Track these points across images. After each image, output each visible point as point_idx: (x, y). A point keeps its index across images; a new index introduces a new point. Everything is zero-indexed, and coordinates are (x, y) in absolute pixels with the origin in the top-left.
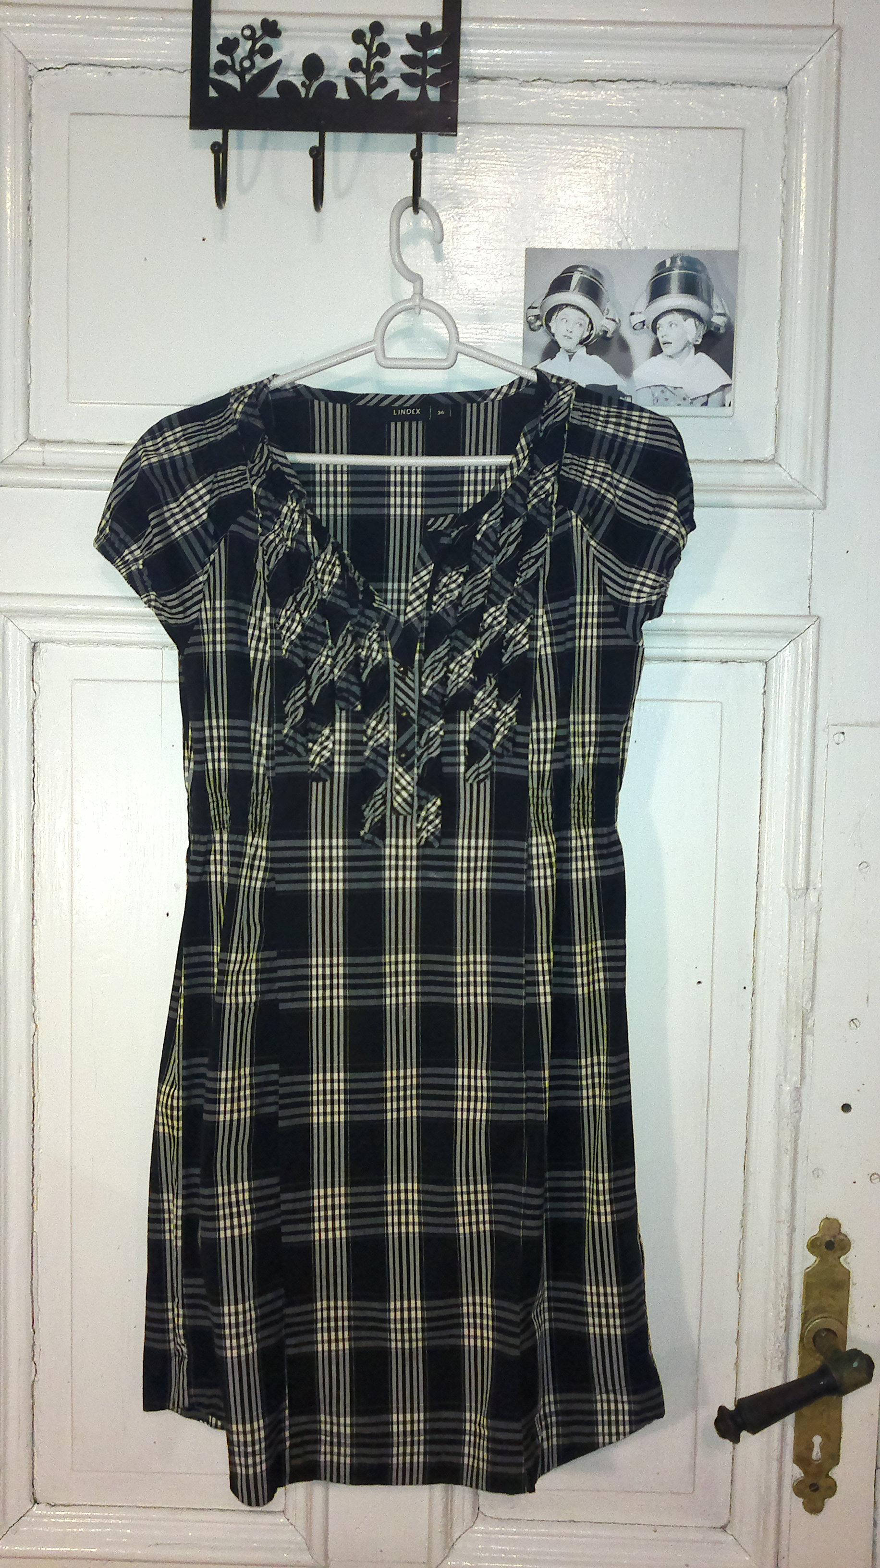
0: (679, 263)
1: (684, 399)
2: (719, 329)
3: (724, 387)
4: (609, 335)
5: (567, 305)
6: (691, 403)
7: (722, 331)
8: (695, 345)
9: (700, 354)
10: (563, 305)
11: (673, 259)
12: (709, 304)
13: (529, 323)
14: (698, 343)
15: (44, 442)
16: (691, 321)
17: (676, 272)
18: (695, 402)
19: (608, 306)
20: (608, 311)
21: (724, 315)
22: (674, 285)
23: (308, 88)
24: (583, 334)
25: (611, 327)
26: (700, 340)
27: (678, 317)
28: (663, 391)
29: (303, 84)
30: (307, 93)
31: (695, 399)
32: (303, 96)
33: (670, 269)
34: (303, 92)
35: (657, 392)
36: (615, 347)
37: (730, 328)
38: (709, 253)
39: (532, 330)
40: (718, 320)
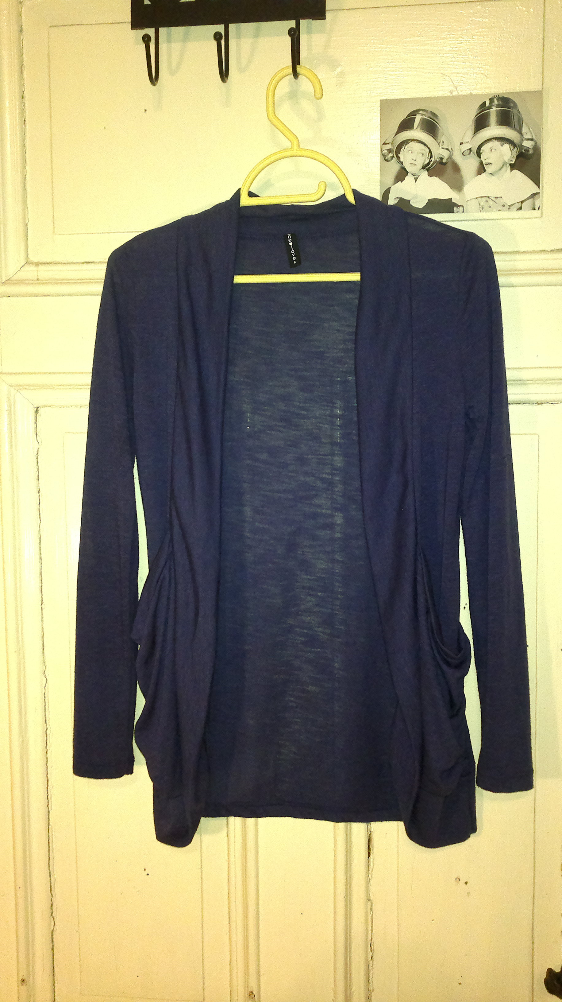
0: (496, 102)
1: (504, 206)
2: (529, 151)
3: (534, 195)
4: (444, 161)
6: (509, 209)
7: (531, 152)
8: (510, 165)
9: (515, 171)
10: (409, 140)
11: (491, 100)
12: (520, 133)
13: (384, 156)
14: (513, 162)
15: (37, 264)
16: (507, 146)
17: (494, 111)
18: (511, 208)
19: (442, 138)
20: (443, 142)
21: (532, 140)
22: (493, 119)
24: (425, 161)
25: (446, 154)
26: (514, 160)
27: (496, 144)
28: (487, 201)
31: (512, 205)
33: (490, 108)
35: (483, 202)
36: (449, 169)
37: (537, 150)
38: (519, 94)
39: (387, 161)
40: (528, 144)
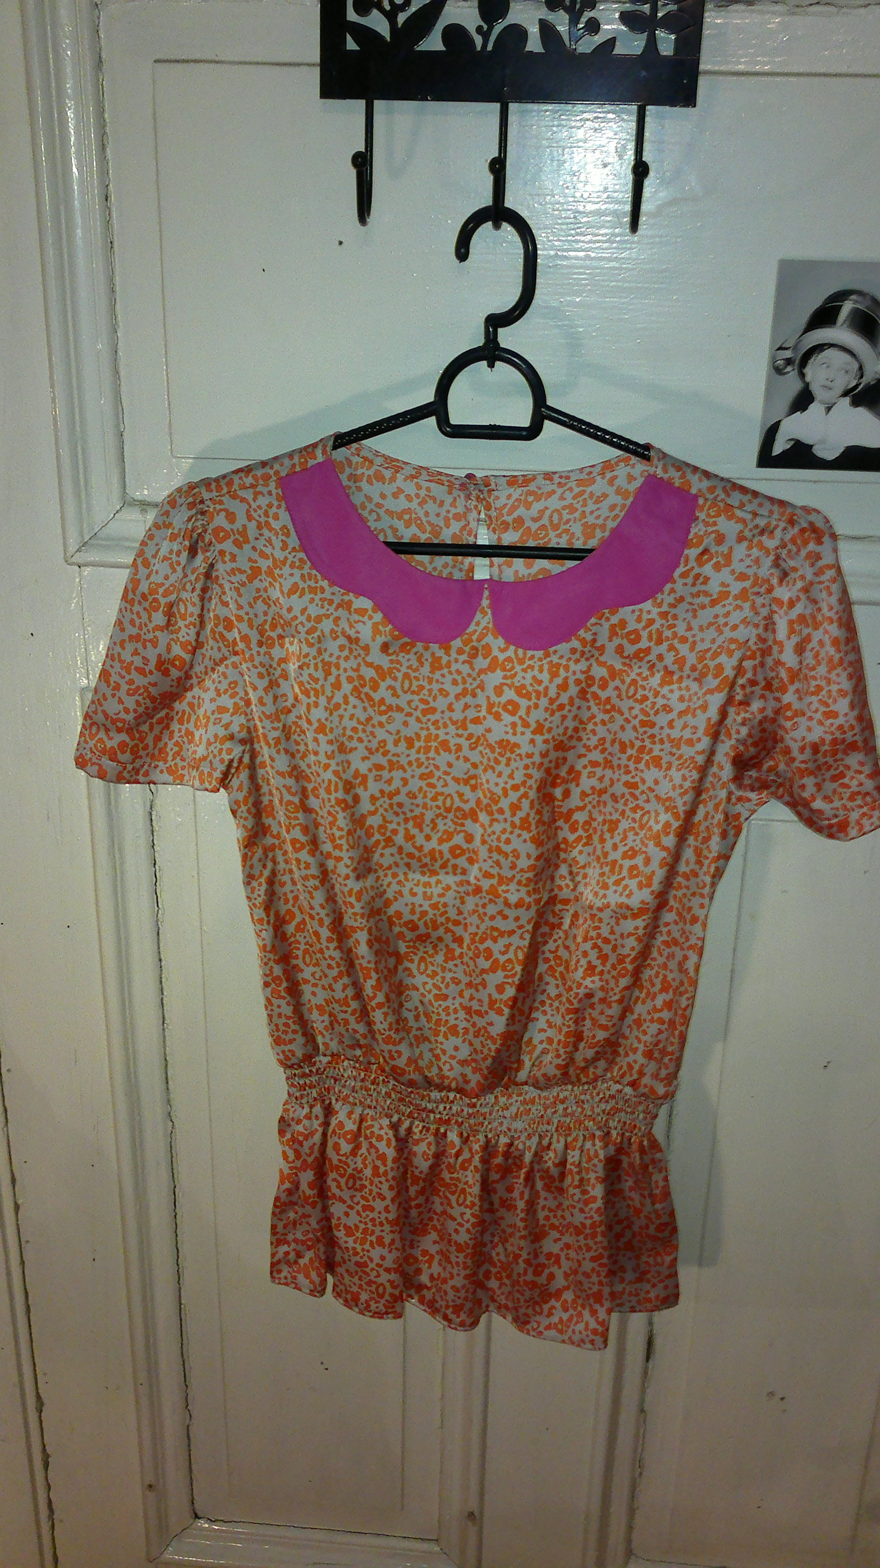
5: (831, 345)
10: (825, 344)
13: (777, 369)
23: (486, 36)
24: (849, 382)
29: (479, 30)
30: (485, 45)
32: (479, 48)
34: (478, 40)
